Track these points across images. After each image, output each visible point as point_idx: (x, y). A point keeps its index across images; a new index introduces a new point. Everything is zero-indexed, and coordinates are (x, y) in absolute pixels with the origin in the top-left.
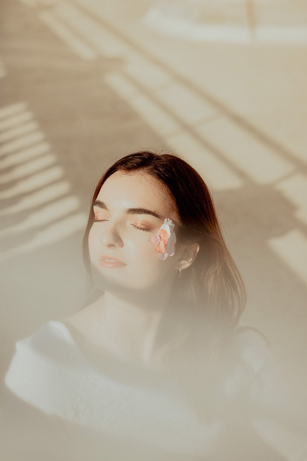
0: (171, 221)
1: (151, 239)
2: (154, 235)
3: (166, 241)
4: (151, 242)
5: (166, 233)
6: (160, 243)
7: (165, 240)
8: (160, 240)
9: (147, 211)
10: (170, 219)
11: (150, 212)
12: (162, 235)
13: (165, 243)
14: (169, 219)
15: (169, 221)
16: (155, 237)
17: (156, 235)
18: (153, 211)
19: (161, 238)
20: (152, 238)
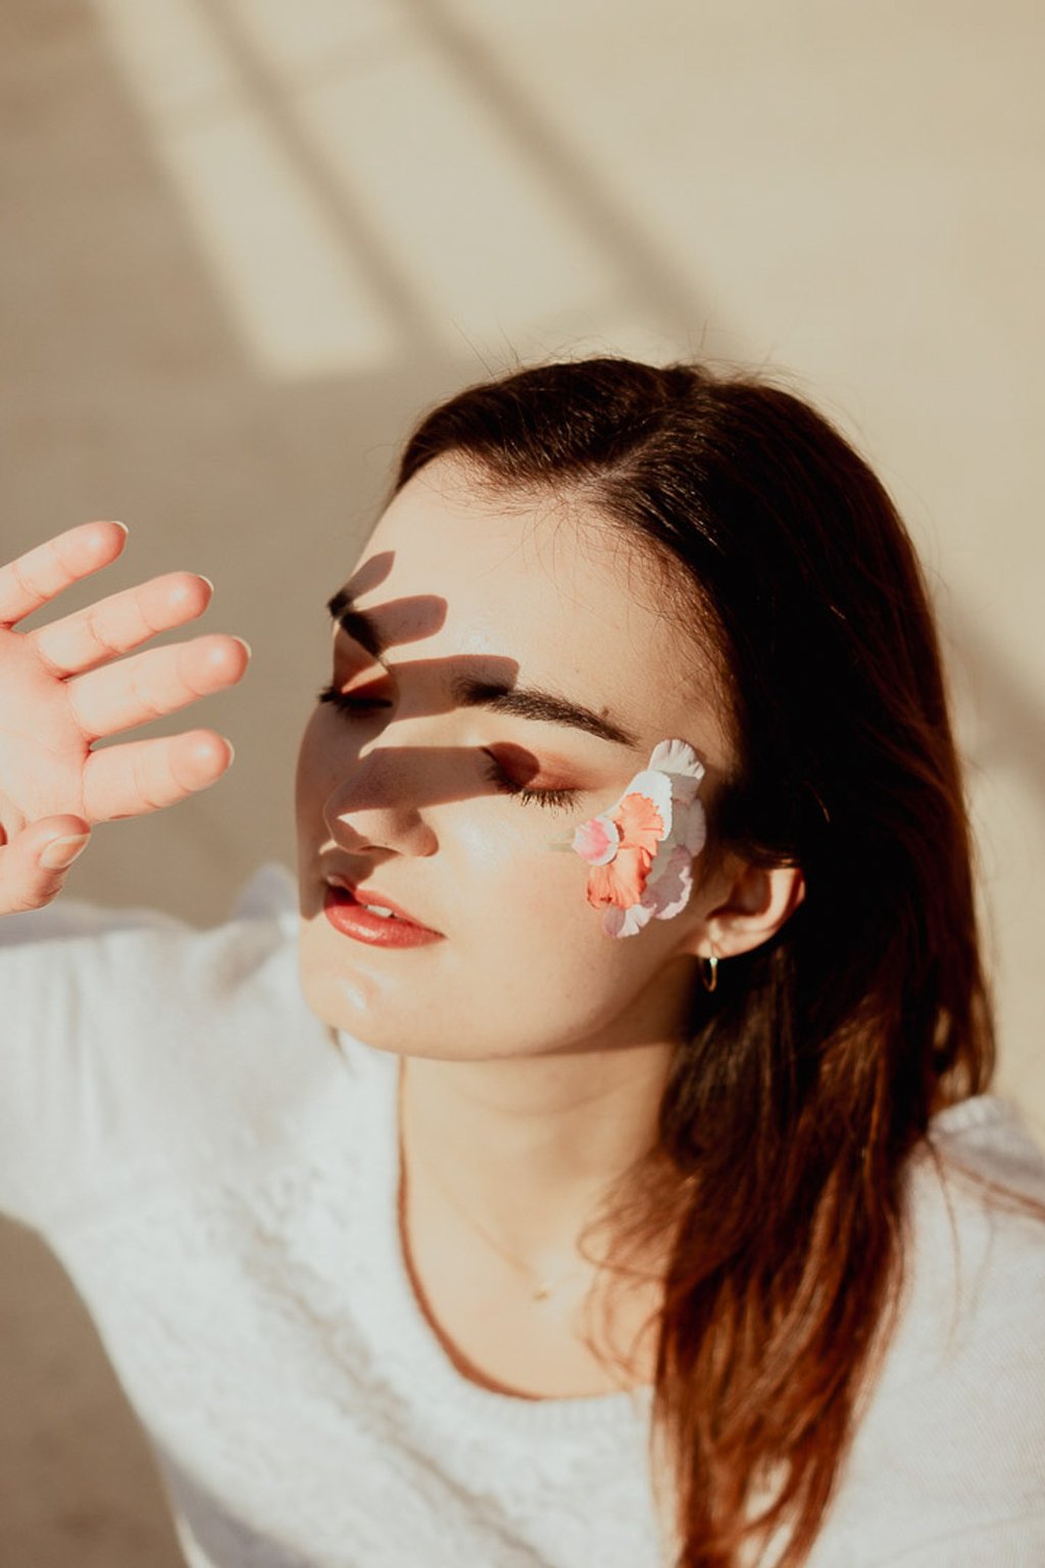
0: (688, 753)
1: (573, 836)
2: (593, 821)
3: (649, 854)
4: (573, 851)
5: (655, 815)
6: (615, 858)
7: (642, 848)
8: (620, 848)
9: (564, 710)
10: (684, 741)
11: (580, 717)
12: (627, 825)
13: (641, 862)
14: (676, 743)
15: (679, 752)
16: (597, 828)
17: (599, 819)
18: (597, 711)
19: (622, 838)
20: (577, 835)
